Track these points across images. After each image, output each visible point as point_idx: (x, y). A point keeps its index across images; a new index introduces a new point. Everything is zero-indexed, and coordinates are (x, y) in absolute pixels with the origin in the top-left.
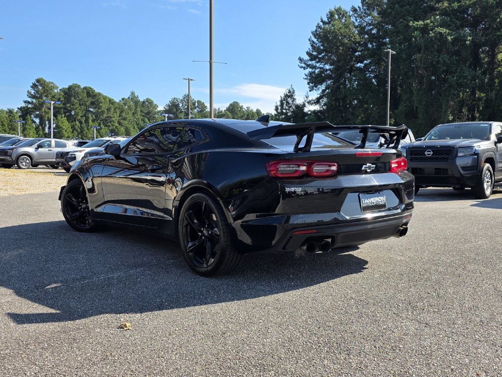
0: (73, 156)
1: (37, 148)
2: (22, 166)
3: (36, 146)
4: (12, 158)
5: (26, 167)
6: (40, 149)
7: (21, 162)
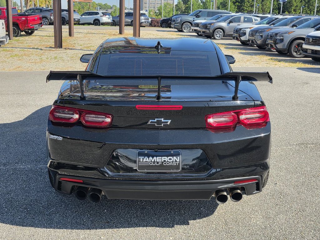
0: (245, 32)
1: (229, 23)
2: (216, 38)
3: (228, 21)
4: (210, 31)
5: (219, 38)
6: (231, 24)
7: (216, 34)
